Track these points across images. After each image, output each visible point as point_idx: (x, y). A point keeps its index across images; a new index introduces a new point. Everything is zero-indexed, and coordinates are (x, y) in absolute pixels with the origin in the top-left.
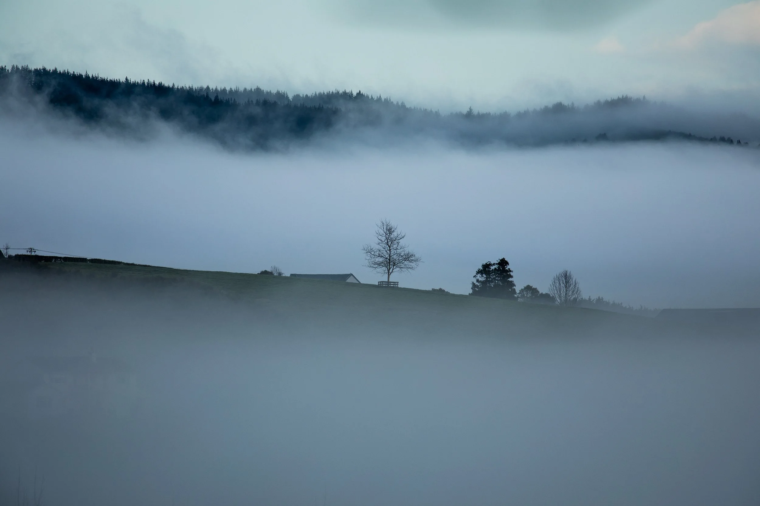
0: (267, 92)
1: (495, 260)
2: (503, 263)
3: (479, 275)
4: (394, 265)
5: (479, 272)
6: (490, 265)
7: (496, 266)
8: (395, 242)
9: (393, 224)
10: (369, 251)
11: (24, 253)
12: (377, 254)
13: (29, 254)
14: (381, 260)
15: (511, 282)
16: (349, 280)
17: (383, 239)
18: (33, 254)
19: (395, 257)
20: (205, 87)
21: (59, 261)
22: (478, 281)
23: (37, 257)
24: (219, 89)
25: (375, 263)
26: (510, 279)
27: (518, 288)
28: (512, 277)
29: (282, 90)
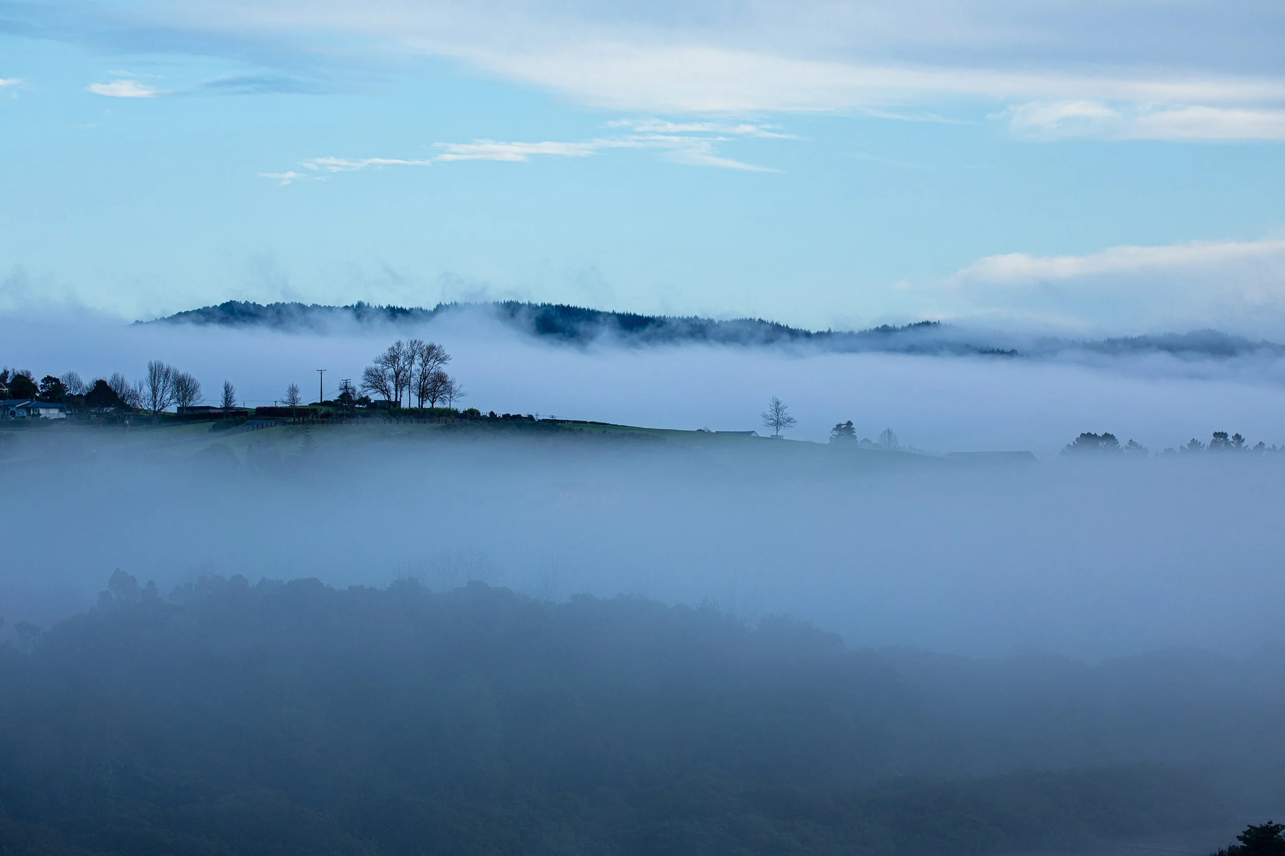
0: (702, 319)
1: (844, 422)
2: (849, 423)
3: (834, 431)
4: (781, 424)
5: (834, 429)
6: (841, 425)
7: (845, 426)
8: (781, 410)
9: (780, 399)
10: (765, 416)
11: (549, 418)
12: (770, 418)
13: (551, 419)
14: (772, 421)
15: (855, 435)
16: (753, 435)
17: (774, 408)
18: (554, 419)
19: (781, 420)
20: (663, 316)
21: (570, 423)
22: (833, 435)
23: (555, 420)
24: (671, 317)
25: (769, 424)
26: (854, 434)
27: (859, 440)
28: (855, 432)
29: (711, 317)
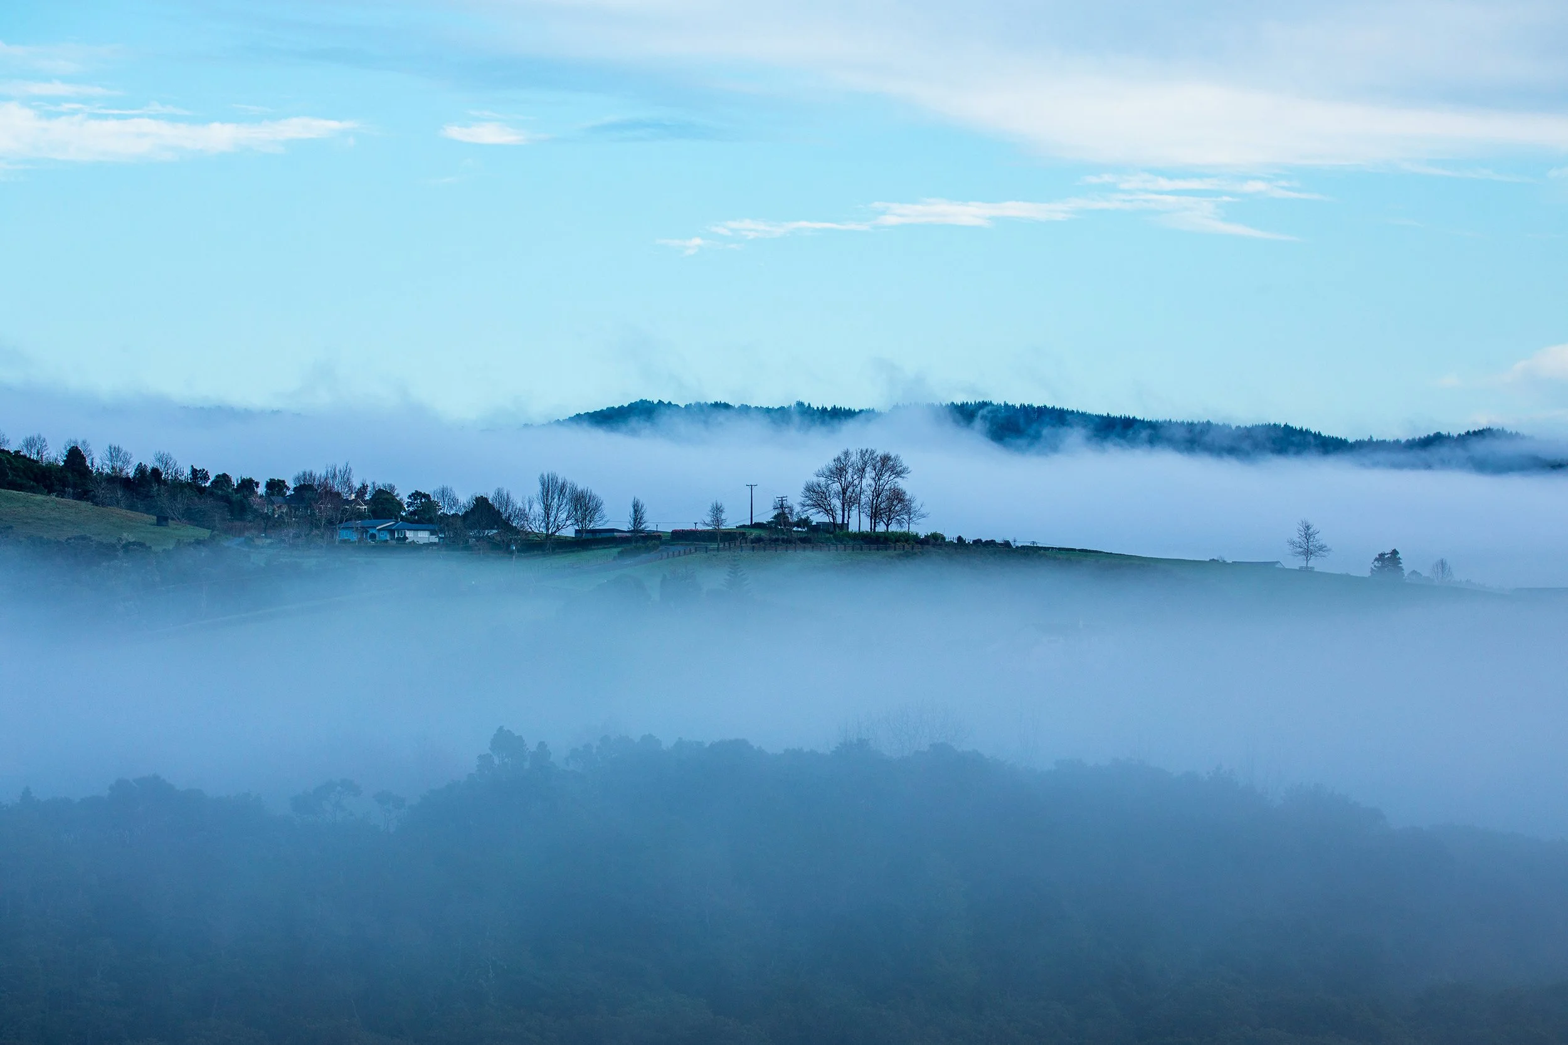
1: (1388, 550)
2: (1395, 552)
3: (1376, 562)
4: (1311, 554)
5: (1376, 559)
6: (1385, 554)
7: (1389, 555)
8: (1312, 536)
9: (1310, 522)
10: (1293, 543)
11: (1029, 544)
12: (1298, 545)
13: (1032, 545)
14: (1301, 550)
15: (1401, 567)
16: (1278, 566)
17: (1303, 534)
18: (1035, 545)
19: (1311, 548)
20: (1168, 420)
21: (1054, 551)
22: (1375, 566)
23: (1037, 547)
25: (1297, 553)
26: (1400, 565)
27: (1406, 572)
28: (1401, 563)
29: (1227, 422)
